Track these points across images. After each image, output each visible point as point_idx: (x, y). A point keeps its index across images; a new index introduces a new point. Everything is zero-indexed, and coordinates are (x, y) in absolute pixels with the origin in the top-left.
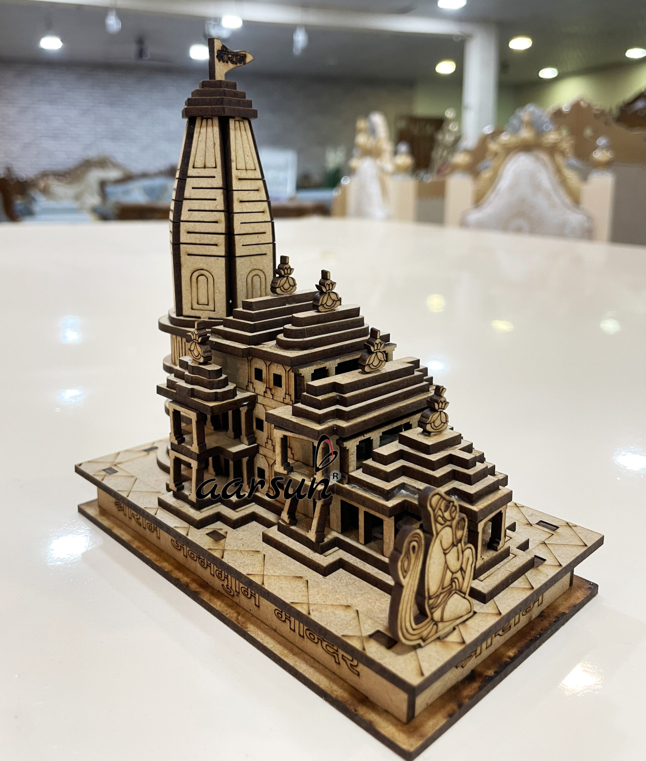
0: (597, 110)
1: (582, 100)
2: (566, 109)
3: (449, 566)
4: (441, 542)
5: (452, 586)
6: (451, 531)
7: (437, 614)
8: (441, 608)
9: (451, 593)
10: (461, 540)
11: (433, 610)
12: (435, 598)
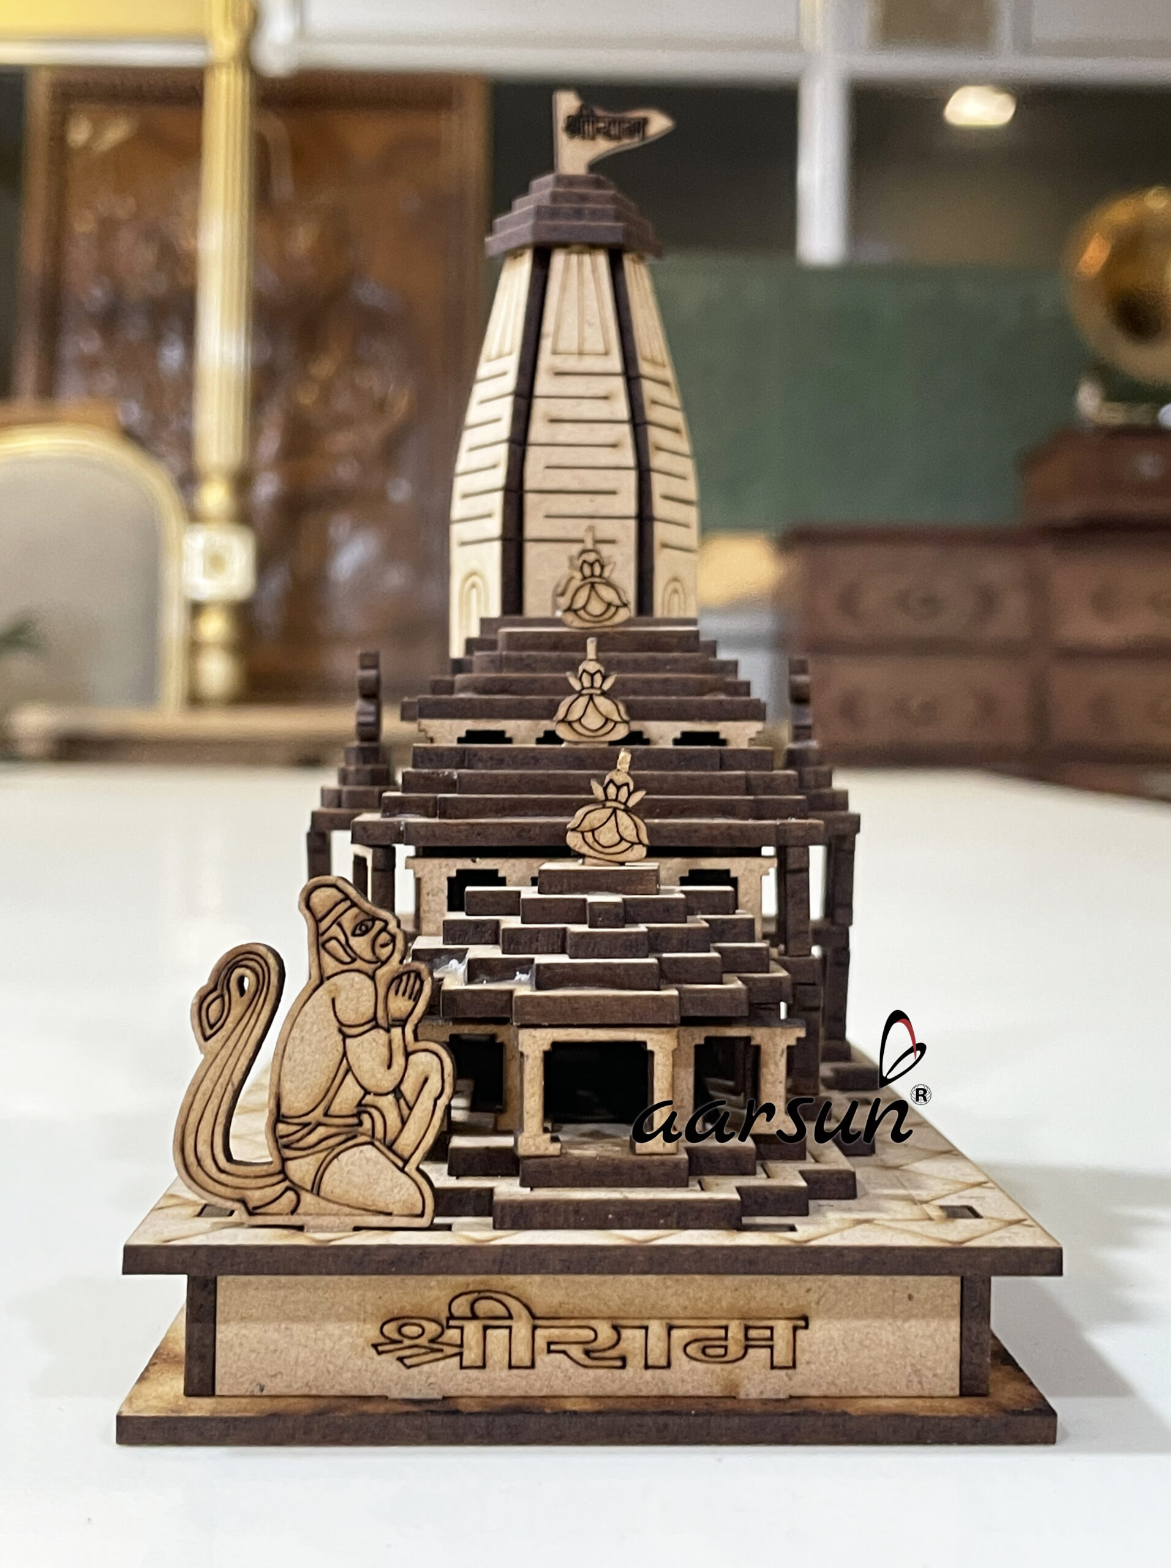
3: (353, 1069)
4: (333, 1001)
5: (361, 1124)
6: (372, 989)
7: (301, 1169)
8: (317, 1160)
9: (355, 1137)
10: (402, 1023)
11: (288, 1153)
12: (299, 1128)
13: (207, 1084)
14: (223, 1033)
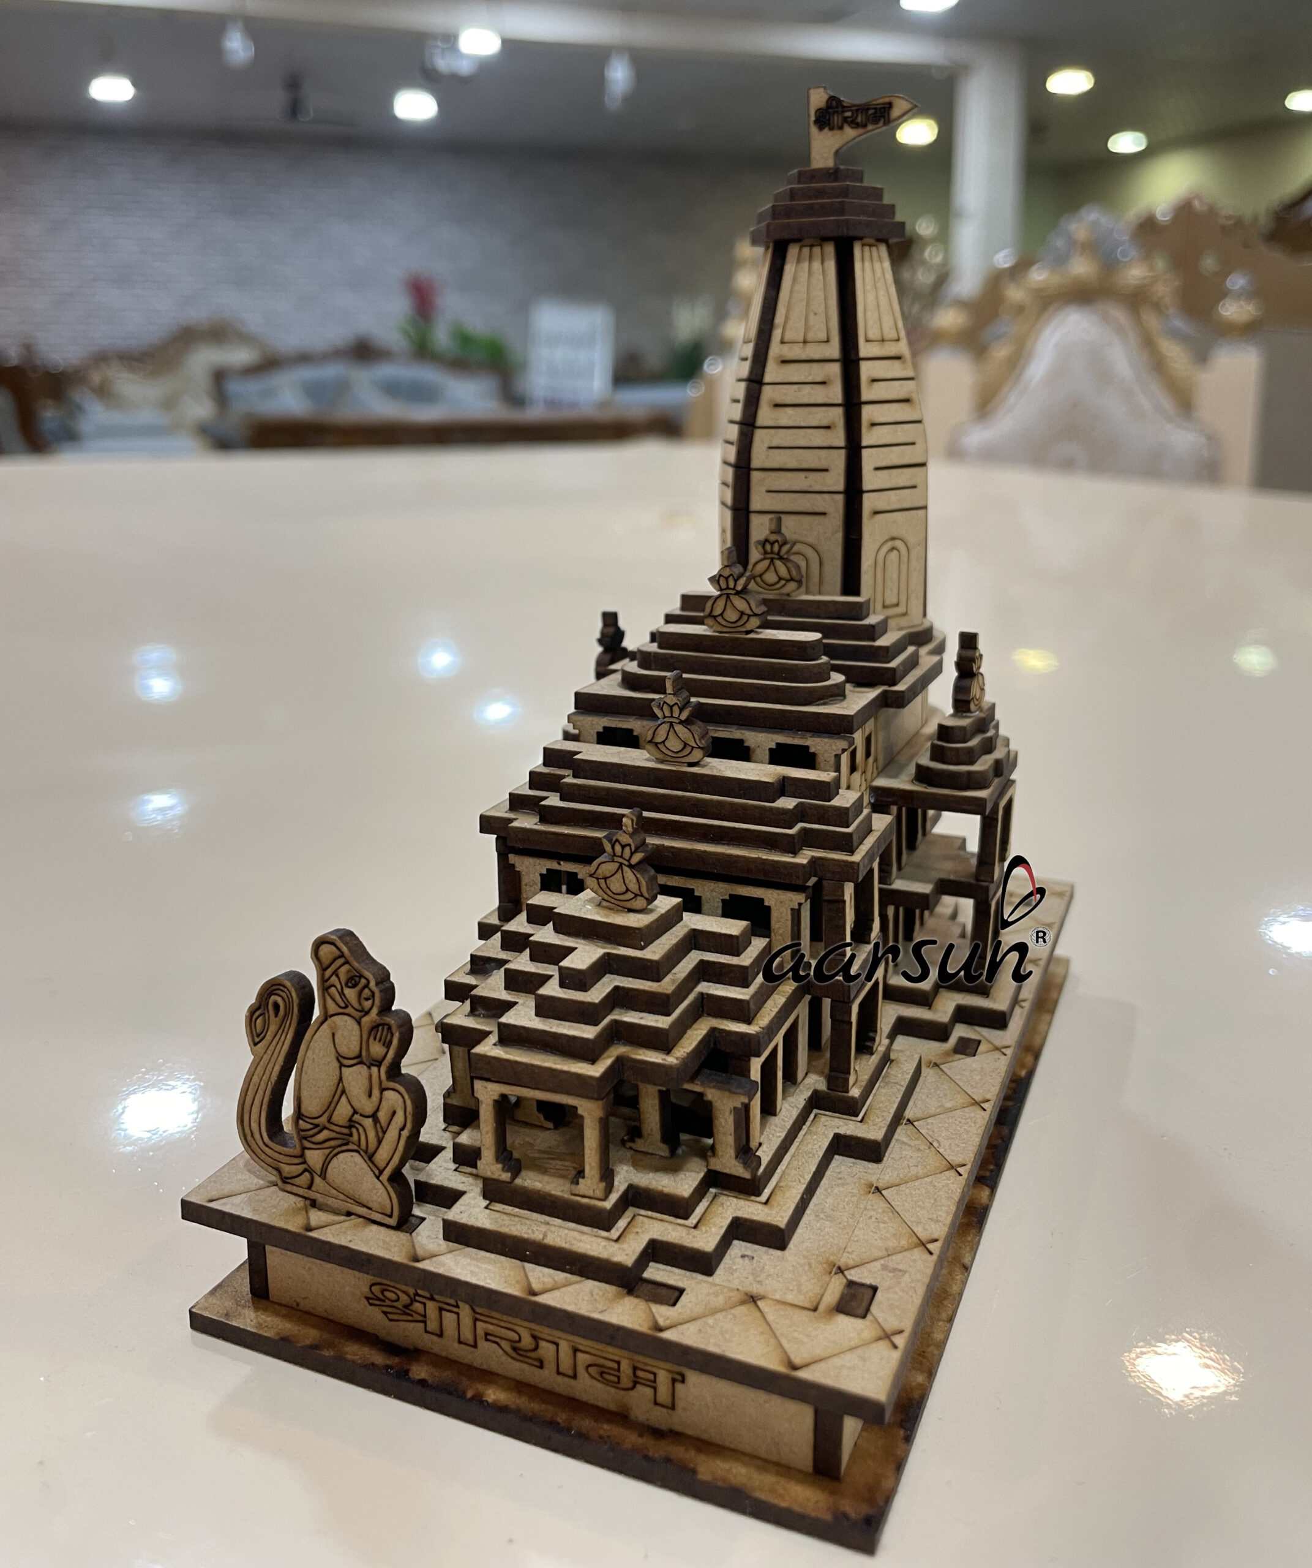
0: (1229, 218)
1: (1197, 196)
2: (1163, 215)
3: (347, 1091)
4: (333, 1035)
5: (351, 1135)
6: (358, 1032)
7: (315, 1157)
8: (324, 1154)
9: (347, 1144)
10: (378, 1063)
11: (307, 1144)
12: (312, 1126)
13: (256, 1079)
14: (264, 1042)
